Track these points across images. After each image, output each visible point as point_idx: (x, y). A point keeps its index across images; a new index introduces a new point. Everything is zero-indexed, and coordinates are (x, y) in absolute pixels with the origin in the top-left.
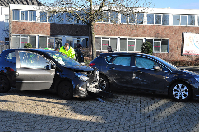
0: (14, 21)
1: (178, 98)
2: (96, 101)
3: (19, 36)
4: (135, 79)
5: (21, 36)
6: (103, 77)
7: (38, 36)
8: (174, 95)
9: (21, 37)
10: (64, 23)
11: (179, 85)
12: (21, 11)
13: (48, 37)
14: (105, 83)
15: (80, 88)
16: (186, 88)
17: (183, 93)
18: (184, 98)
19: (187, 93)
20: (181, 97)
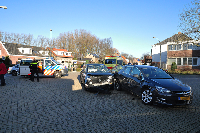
0: (169, 51)
3: (172, 58)
7: (182, 58)
11: (147, 91)
12: (173, 45)
13: (188, 58)
15: (86, 85)
16: (151, 94)
17: (149, 97)
18: (148, 102)
19: (151, 98)
20: (146, 101)
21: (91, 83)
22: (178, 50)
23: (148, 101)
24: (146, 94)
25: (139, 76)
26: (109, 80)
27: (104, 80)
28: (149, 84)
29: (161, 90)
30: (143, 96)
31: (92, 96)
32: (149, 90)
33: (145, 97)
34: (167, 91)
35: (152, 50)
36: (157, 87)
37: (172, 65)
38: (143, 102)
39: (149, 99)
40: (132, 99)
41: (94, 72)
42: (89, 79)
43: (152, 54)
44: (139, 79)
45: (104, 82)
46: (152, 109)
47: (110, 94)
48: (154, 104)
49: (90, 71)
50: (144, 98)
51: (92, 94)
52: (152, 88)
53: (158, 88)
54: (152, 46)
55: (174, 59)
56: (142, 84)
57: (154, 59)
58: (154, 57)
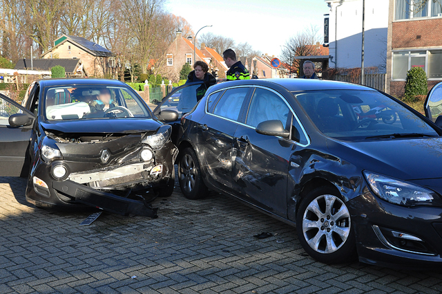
0: (398, 21)
3: (407, 52)
5: (412, 52)
9: (410, 55)
15: (37, 181)
16: (344, 210)
17: (335, 228)
19: (345, 233)
21: (59, 172)
22: (433, 14)
23: (332, 247)
24: (320, 214)
25: (287, 129)
26: (147, 155)
27: (127, 152)
28: (333, 167)
29: (395, 191)
30: (307, 224)
31: (69, 233)
32: (335, 192)
33: (318, 224)
34: (424, 199)
36: (373, 180)
38: (308, 251)
39: (337, 238)
40: (258, 237)
41: (75, 118)
42: (50, 150)
44: (284, 143)
45: (123, 164)
46: (354, 283)
47: (156, 217)
48: (361, 259)
49: (55, 112)
50: (313, 232)
51: (69, 221)
52: (347, 185)
53: (380, 185)
54: (329, 4)
55: (418, 55)
56: (302, 164)
57: (334, 55)
58: (336, 48)
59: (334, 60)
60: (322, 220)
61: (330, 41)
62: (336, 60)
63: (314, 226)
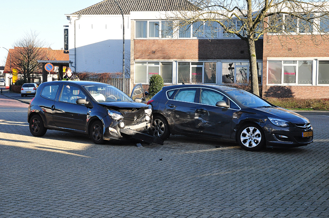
0: (138, 38)
1: (247, 145)
2: (133, 147)
3: (145, 63)
4: (197, 119)
5: (149, 63)
6: (162, 118)
7: (176, 61)
8: (242, 141)
9: (148, 65)
10: (219, 39)
11: (250, 128)
12: (148, 21)
13: (193, 64)
14: (163, 126)
15: (111, 129)
16: (258, 132)
17: (255, 138)
18: (256, 145)
19: (259, 139)
20: (250, 145)
21: (122, 125)
22: (163, 36)
26: (147, 118)
27: (141, 116)
32: (254, 125)
33: (247, 137)
35: (66, 31)
36: (271, 119)
37: (152, 82)
38: (244, 147)
39: (256, 141)
43: (66, 46)
44: (226, 110)
47: (163, 145)
50: (245, 141)
53: (273, 121)
54: (68, 17)
55: (153, 65)
57: (74, 61)
58: (75, 55)
59: (73, 65)
60: (249, 136)
61: (69, 49)
62: (75, 65)
63: (246, 138)
